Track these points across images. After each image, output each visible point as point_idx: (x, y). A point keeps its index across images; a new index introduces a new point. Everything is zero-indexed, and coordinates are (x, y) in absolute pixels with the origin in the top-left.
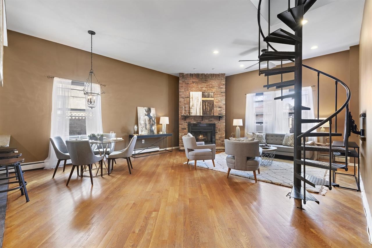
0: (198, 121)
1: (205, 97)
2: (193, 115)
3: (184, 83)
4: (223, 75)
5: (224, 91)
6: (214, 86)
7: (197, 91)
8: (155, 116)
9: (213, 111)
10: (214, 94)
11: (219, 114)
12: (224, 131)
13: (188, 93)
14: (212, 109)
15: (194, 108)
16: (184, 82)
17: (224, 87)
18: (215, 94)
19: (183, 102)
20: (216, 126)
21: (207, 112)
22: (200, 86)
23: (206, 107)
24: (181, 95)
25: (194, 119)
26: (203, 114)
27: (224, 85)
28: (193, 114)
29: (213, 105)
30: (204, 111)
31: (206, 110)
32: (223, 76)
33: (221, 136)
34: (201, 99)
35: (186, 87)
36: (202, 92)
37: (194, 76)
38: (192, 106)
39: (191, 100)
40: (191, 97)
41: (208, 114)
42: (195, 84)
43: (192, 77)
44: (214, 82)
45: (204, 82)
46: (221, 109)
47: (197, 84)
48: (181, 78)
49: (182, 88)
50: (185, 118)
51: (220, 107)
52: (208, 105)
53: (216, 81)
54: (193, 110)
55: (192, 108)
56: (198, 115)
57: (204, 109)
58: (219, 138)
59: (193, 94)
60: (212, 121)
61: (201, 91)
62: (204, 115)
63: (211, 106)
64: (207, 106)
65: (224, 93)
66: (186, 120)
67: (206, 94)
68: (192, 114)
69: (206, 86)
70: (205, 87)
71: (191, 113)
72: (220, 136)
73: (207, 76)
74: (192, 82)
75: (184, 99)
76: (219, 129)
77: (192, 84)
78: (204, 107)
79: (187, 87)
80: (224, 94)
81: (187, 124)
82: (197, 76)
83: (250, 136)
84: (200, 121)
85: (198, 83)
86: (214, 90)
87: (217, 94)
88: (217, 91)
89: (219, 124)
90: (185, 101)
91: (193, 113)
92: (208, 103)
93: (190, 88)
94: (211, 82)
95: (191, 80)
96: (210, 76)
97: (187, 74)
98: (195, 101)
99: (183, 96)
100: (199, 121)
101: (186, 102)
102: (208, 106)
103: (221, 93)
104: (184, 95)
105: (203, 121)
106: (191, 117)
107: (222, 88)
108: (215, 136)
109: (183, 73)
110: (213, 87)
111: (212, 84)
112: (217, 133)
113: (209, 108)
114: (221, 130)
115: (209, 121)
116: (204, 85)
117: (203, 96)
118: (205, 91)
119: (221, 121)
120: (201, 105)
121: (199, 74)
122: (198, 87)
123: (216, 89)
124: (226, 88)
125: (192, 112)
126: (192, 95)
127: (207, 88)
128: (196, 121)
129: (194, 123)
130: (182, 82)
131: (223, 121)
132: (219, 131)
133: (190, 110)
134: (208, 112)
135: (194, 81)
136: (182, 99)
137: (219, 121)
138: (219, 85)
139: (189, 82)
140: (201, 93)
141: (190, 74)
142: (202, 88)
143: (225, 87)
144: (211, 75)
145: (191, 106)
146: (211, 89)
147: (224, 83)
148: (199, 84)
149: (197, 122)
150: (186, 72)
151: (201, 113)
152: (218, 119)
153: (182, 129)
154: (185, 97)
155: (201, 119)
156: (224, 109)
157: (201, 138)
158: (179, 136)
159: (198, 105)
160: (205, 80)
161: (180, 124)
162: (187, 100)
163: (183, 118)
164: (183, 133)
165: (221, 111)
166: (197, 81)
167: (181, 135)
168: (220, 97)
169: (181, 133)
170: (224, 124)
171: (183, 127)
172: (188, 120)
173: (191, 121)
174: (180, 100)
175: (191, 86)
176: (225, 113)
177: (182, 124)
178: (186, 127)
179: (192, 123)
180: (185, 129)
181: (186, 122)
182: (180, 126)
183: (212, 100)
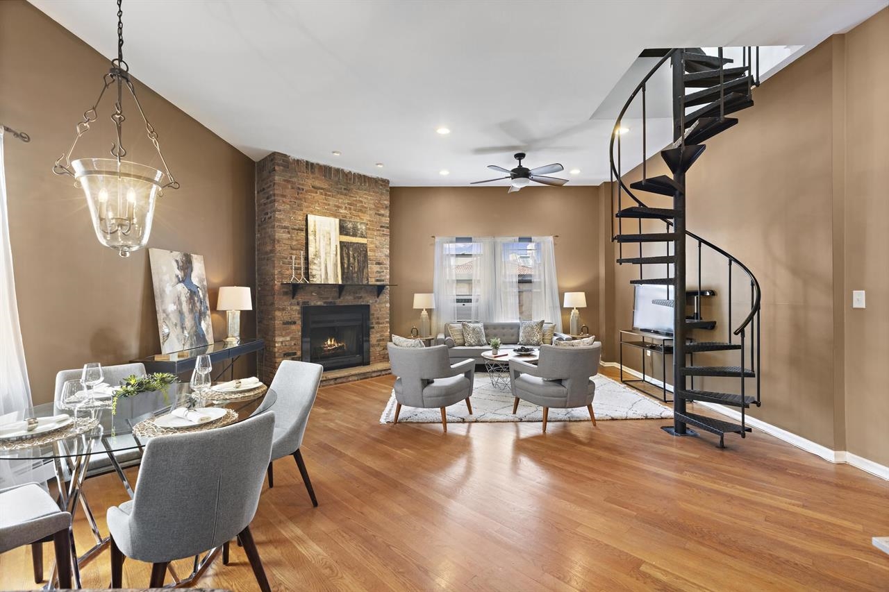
0: (328, 298)
1: (347, 234)
3: (290, 187)
4: (386, 182)
5: (386, 223)
6: (366, 208)
7: (324, 215)
8: (205, 283)
9: (365, 271)
10: (366, 229)
11: (377, 281)
12: (387, 322)
13: (300, 218)
14: (364, 267)
15: (320, 263)
16: (288, 181)
17: (387, 213)
18: (369, 229)
19: (287, 242)
20: (372, 312)
21: (353, 274)
22: (332, 201)
23: (348, 260)
24: (279, 220)
25: (318, 293)
26: (342, 279)
27: (387, 207)
28: (317, 280)
29: (366, 255)
30: (346, 271)
31: (351, 268)
32: (385, 185)
33: (381, 336)
34: (336, 238)
35: (296, 198)
36: (340, 220)
37: (316, 170)
38: (315, 255)
39: (311, 238)
40: (311, 229)
41: (356, 280)
42: (321, 194)
43: (312, 173)
44: (365, 198)
45: (342, 194)
46: (381, 268)
47: (326, 195)
48: (282, 168)
49: (284, 199)
50: (294, 289)
51: (379, 264)
52: (356, 255)
53: (371, 196)
54: (318, 269)
55: (315, 261)
56: (331, 281)
57: (346, 266)
58: (378, 341)
59: (315, 222)
60: (361, 297)
61: (335, 216)
62: (347, 281)
63: (361, 259)
64: (351, 259)
65: (387, 228)
66: (296, 297)
67: (350, 225)
68: (315, 280)
69: (349, 204)
70: (346, 208)
71: (313, 276)
72: (378, 335)
73: (350, 179)
74: (313, 187)
75: (289, 232)
76: (378, 318)
77: (311, 192)
78: (346, 261)
79: (301, 199)
80: (387, 231)
81: (298, 308)
82: (326, 171)
83: (457, 331)
84: (333, 298)
85: (328, 193)
86: (366, 218)
87: (373, 230)
88: (372, 221)
89: (377, 306)
90: (291, 239)
91: (318, 276)
92: (355, 250)
93: (306, 204)
94: (360, 197)
95: (309, 181)
96: (357, 180)
97: (298, 160)
98: (323, 244)
99: (286, 224)
100: (330, 300)
101: (294, 243)
102: (354, 258)
103: (381, 227)
104: (290, 221)
105: (342, 298)
106: (312, 288)
107: (383, 215)
108: (369, 336)
109: (285, 156)
110: (364, 210)
111: (361, 202)
112: (373, 328)
113: (356, 264)
114: (381, 321)
115: (355, 298)
116: (343, 201)
117: (343, 230)
118: (345, 217)
119: (380, 297)
120: (336, 254)
121: (330, 168)
122: (329, 205)
123: (370, 215)
124: (391, 216)
125: (314, 273)
126: (315, 226)
127: (350, 209)
128: (323, 298)
129: (319, 303)
130: (285, 181)
131: (386, 297)
132: (378, 323)
133: (311, 267)
134: (355, 275)
135: (317, 184)
136: (284, 232)
137: (376, 297)
138: (377, 208)
139: (303, 185)
140: (337, 221)
141: (307, 162)
142: (338, 207)
143: (388, 215)
144: (359, 178)
145: (311, 256)
146: (360, 214)
147: (387, 203)
148: (329, 196)
149: (325, 303)
150: (294, 155)
151: (337, 276)
152: (376, 293)
153: (284, 324)
154: (294, 229)
155: (337, 295)
156: (386, 268)
157: (331, 346)
158: (277, 345)
159: (330, 253)
160: (345, 189)
161: (279, 309)
162: (299, 238)
163: (285, 290)
164: (287, 334)
165: (382, 274)
166: (326, 186)
167: (282, 342)
168: (378, 238)
169: (282, 336)
170: (388, 305)
171: (287, 319)
172: (301, 298)
173: (310, 299)
174: (276, 237)
175: (310, 197)
176: (388, 277)
177: (283, 309)
178: (297, 316)
179: (312, 304)
180: (295, 323)
181: (294, 301)
182: (278, 314)
183: (363, 244)
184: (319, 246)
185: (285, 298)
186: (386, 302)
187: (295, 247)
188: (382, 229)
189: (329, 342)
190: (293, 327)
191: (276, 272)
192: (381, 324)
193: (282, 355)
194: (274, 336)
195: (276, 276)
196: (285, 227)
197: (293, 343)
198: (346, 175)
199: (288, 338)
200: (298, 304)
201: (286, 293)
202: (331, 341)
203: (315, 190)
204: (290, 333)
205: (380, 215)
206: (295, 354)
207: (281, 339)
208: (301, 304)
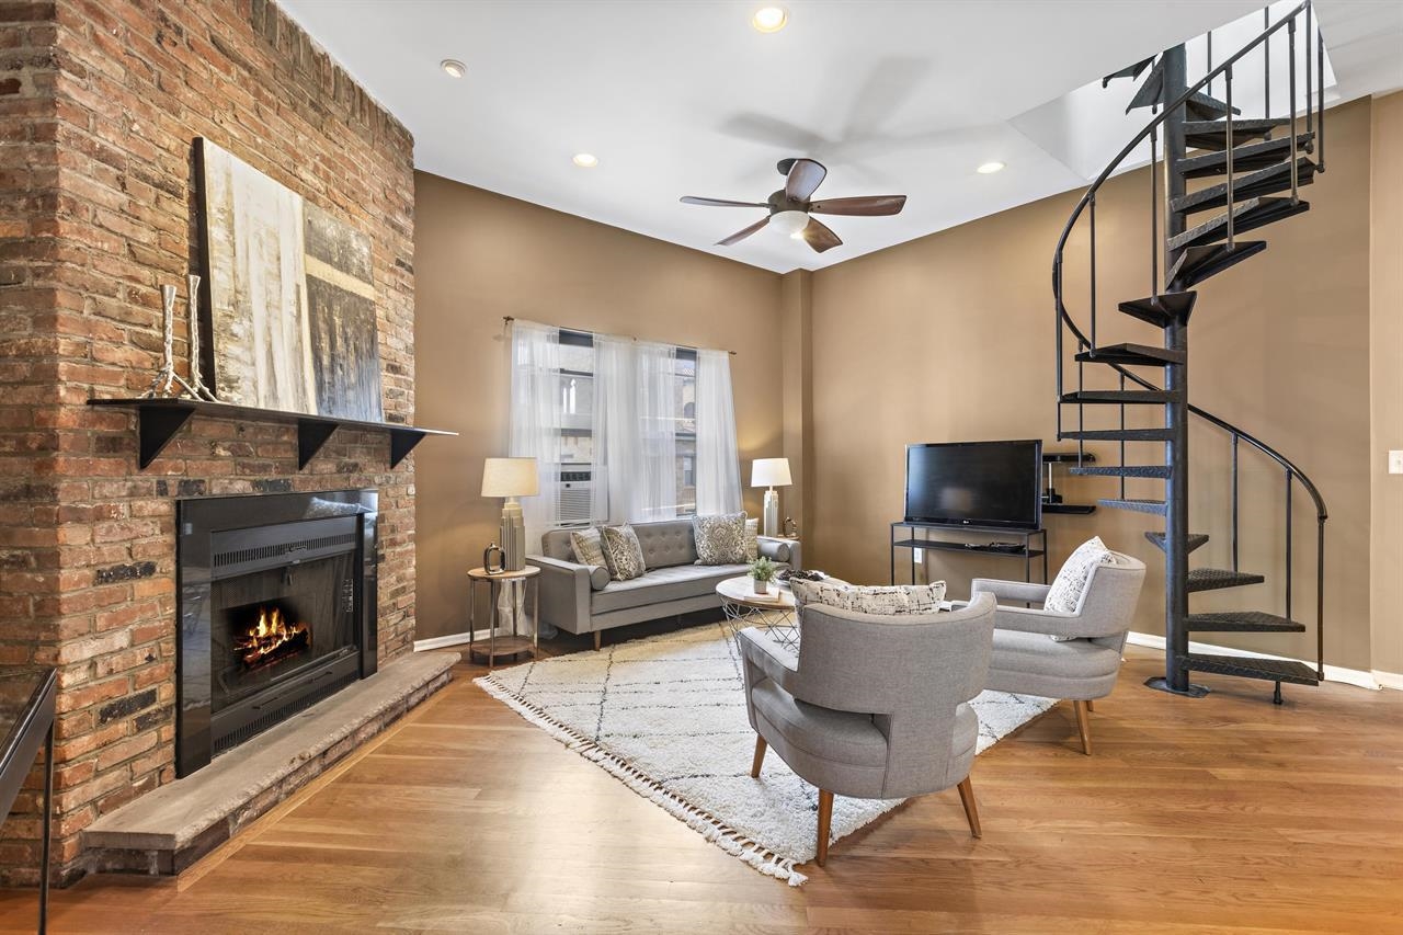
0: (264, 468)
1: (326, 257)
2: (249, 404)
4: (406, 138)
5: (407, 257)
6: (365, 191)
7: (254, 162)
9: (375, 385)
10: (369, 257)
11: (390, 418)
14: (373, 374)
15: (251, 336)
17: (409, 226)
21: (345, 389)
22: (279, 129)
23: (333, 345)
24: (76, 115)
25: (238, 451)
26: (320, 401)
27: (408, 211)
28: (241, 398)
29: (374, 338)
30: (327, 377)
31: (340, 372)
32: (405, 146)
34: (297, 266)
35: (151, 53)
36: (305, 203)
38: (235, 304)
39: (216, 231)
40: (215, 199)
41: (353, 410)
42: (244, 83)
44: (364, 160)
45: (304, 115)
46: (398, 382)
47: (258, 94)
49: (100, 30)
51: (393, 369)
52: (349, 331)
53: (376, 161)
54: (246, 357)
55: (236, 328)
56: (288, 405)
57: (324, 362)
59: (228, 175)
60: (355, 466)
61: (288, 185)
63: (363, 346)
64: (339, 341)
65: (411, 270)
66: (154, 462)
67: (332, 232)
68: (234, 393)
69: (324, 159)
70: (316, 170)
71: (231, 383)
73: (327, 81)
76: (393, 530)
78: (325, 345)
80: (409, 279)
81: (163, 508)
82: (257, 7)
85: (265, 92)
86: (365, 223)
87: (381, 265)
88: (379, 239)
89: (392, 493)
90: (132, 214)
91: (245, 385)
92: (345, 314)
93: (189, 95)
94: (352, 152)
96: (344, 92)
98: (258, 268)
99: (108, 139)
100: (273, 476)
101: (147, 236)
102: (346, 341)
103: (398, 263)
104: (128, 135)
105: (306, 470)
106: (212, 429)
107: (401, 230)
110: (361, 195)
111: (355, 168)
112: (386, 557)
113: (352, 359)
114: (399, 537)
115: (339, 471)
116: (308, 140)
117: (314, 241)
119: (398, 467)
120: (299, 317)
122: (268, 135)
123: (374, 219)
125: (229, 369)
126: (229, 193)
127: (327, 178)
129: (240, 487)
134: (350, 394)
135: (231, 39)
136: (100, 175)
137: (388, 465)
138: (389, 205)
140: (297, 201)
142: (297, 157)
143: (410, 232)
144: (347, 90)
145: (219, 306)
146: (352, 206)
148: (269, 103)
149: (256, 484)
151: (305, 393)
152: (388, 456)
153: (102, 577)
154: (146, 178)
155: (292, 456)
156: (409, 385)
157: (268, 640)
158: (67, 680)
159: (279, 308)
160: (312, 104)
161: (78, 517)
162: (162, 220)
163: (104, 429)
164: (116, 623)
165: (401, 400)
166: (259, 65)
167: (93, 664)
168: (392, 292)
169: (93, 632)
170: (412, 490)
171: (115, 556)
172: (172, 465)
173: (206, 471)
174: (65, 184)
175: (205, 75)
176: (412, 409)
177: (100, 515)
178: (156, 542)
179: (216, 491)
180: (149, 569)
181: (148, 479)
182: (72, 536)
183: (365, 300)
184: (247, 273)
185: (105, 464)
186: (407, 482)
187: (151, 255)
188: (398, 268)
189: (262, 629)
190: (143, 587)
191: (64, 346)
192: (400, 544)
193: (94, 719)
194: (54, 642)
195: (62, 366)
196: (103, 156)
197: (140, 655)
198: (317, 61)
199: (121, 639)
200: (162, 490)
201: (109, 445)
202: (269, 623)
203: (223, 59)
204: (130, 615)
205: (394, 226)
206: (150, 698)
207: (88, 649)
208: (173, 490)
